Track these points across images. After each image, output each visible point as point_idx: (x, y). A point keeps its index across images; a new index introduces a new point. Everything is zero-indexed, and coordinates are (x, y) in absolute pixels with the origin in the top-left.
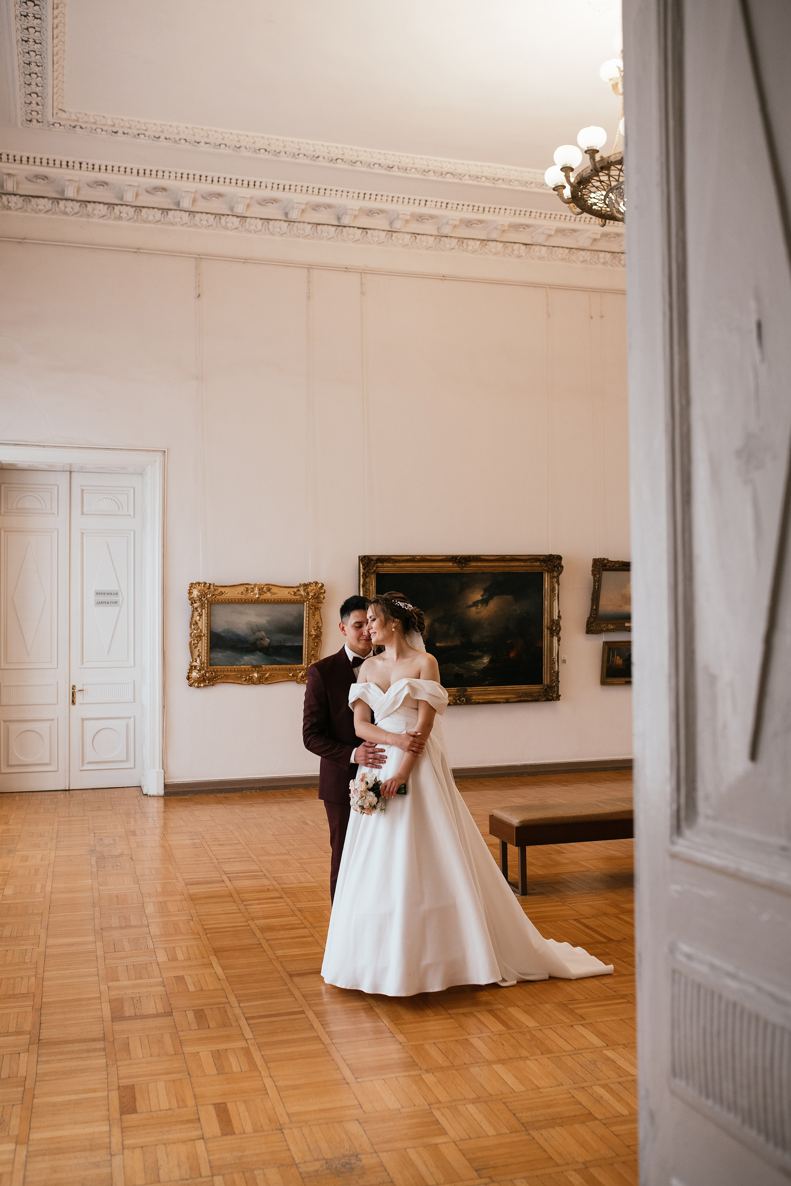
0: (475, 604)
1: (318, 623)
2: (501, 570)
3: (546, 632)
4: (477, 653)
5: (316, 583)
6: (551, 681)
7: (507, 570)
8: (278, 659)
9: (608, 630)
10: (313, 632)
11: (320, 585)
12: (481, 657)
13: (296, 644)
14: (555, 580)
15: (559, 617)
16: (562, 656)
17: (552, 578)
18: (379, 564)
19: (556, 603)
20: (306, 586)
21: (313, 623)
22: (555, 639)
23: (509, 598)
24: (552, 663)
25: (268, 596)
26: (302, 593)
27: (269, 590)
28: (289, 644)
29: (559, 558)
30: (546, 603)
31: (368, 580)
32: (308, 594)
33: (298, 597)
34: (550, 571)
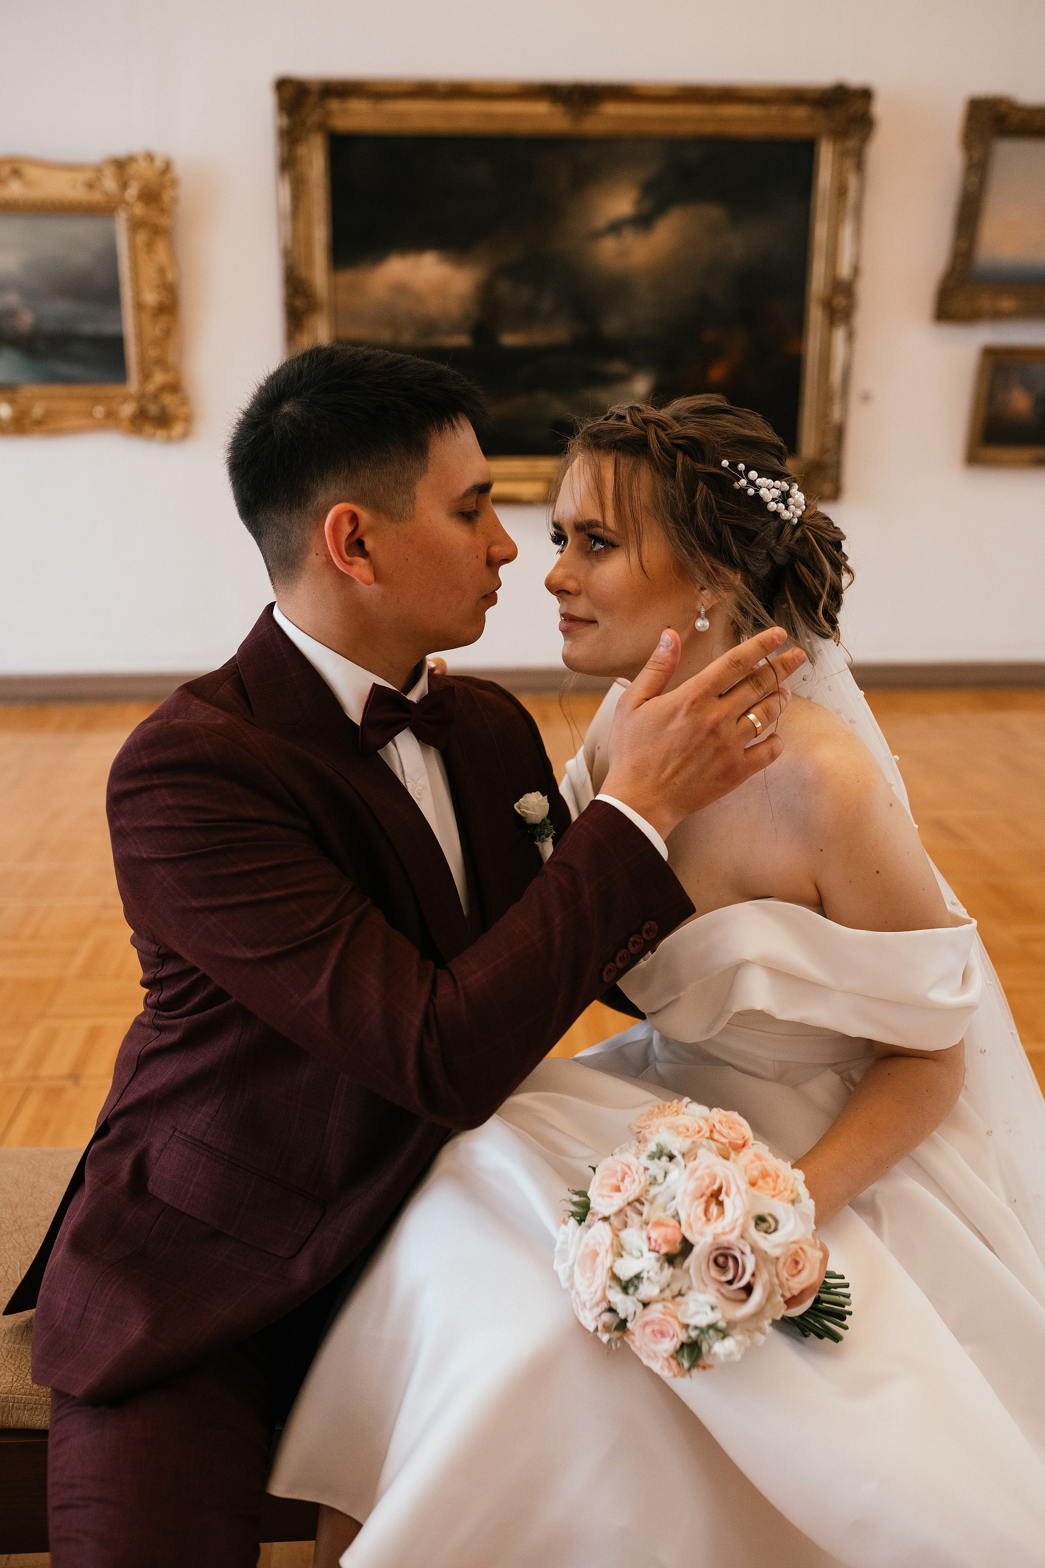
0: (616, 227)
1: (161, 271)
2: (688, 129)
3: (816, 315)
4: (617, 367)
5: (150, 157)
6: (824, 450)
7: (710, 128)
8: (63, 368)
9: (997, 316)
10: (151, 298)
11: (159, 164)
12: (625, 378)
13: (107, 329)
14: (849, 163)
15: (856, 270)
16: (860, 382)
17: (841, 156)
18: (334, 105)
19: (847, 234)
20: (121, 165)
21: (148, 273)
22: (839, 336)
23: (714, 212)
24: (826, 398)
25: (15, 190)
26: (110, 184)
27: (17, 173)
28: (88, 328)
29: (866, 95)
30: (821, 231)
31: (301, 150)
32: (124, 185)
33: (96, 197)
34: (839, 135)
